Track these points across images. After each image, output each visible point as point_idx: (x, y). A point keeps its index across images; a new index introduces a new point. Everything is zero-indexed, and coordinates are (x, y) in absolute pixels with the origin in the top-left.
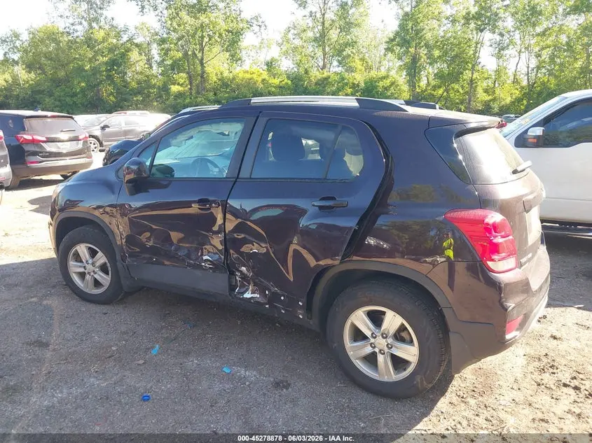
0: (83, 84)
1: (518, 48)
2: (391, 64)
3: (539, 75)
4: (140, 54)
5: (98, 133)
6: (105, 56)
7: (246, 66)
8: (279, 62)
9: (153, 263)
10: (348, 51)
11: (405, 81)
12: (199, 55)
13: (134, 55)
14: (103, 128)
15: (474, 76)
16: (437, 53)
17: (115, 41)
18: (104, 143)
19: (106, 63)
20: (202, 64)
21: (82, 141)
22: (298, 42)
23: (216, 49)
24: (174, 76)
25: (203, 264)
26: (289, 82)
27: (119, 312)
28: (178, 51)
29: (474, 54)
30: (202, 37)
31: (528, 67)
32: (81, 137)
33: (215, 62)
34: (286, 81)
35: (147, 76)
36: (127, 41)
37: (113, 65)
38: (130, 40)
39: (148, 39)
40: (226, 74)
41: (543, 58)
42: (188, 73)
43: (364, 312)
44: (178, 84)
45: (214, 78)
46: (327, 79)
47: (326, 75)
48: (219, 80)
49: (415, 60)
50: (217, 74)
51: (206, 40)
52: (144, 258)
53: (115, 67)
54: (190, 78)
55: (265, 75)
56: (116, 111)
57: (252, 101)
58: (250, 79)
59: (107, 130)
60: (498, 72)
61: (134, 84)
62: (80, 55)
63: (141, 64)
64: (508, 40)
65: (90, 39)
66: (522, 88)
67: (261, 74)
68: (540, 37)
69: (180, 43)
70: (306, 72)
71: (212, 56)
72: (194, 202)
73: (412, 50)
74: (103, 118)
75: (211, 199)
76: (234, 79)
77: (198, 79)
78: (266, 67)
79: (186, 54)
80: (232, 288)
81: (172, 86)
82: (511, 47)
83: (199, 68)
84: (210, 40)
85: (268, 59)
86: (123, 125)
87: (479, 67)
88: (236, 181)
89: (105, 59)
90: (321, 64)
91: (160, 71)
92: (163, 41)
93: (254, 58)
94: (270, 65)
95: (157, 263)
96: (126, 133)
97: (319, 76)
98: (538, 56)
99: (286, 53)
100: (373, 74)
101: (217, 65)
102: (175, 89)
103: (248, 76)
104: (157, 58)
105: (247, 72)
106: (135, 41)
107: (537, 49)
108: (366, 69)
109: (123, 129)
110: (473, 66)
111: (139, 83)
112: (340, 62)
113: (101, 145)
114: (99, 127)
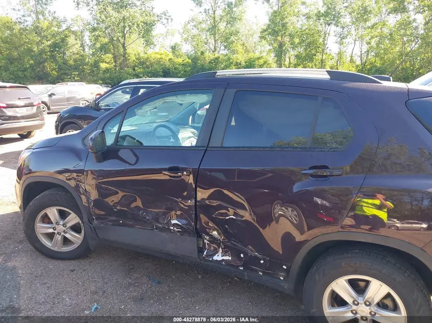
0: (32, 62)
1: (354, 37)
2: (263, 48)
3: (370, 57)
4: (76, 39)
5: (46, 99)
6: (49, 40)
7: (157, 49)
8: (181, 46)
9: (120, 225)
10: (233, 38)
11: (275, 60)
12: (122, 41)
13: (71, 40)
14: (50, 96)
15: (324, 58)
16: (297, 41)
17: (56, 29)
18: (51, 108)
19: (49, 46)
20: (124, 47)
21: (36, 107)
22: (195, 32)
23: (134, 36)
24: (102, 56)
25: (172, 228)
26: (190, 61)
27: (85, 268)
28: (104, 37)
29: (324, 41)
30: (124, 27)
31: (361, 52)
32: (35, 104)
33: (133, 46)
34: (187, 60)
35: (82, 56)
36: (66, 29)
37: (55, 47)
38: (68, 28)
39: (81, 28)
40: (142, 55)
41: (372, 45)
42: (113, 54)
43: (345, 280)
44: (106, 62)
45: (133, 58)
46: (217, 58)
47: (217, 55)
48: (137, 59)
49: (281, 45)
50: (135, 55)
51: (127, 29)
52: (110, 221)
53: (57, 49)
54: (115, 57)
55: (171, 56)
56: (58, 82)
57: (217, 74)
58: (160, 59)
59: (53, 97)
60: (340, 54)
61: (71, 62)
62: (29, 39)
63: (77, 46)
64: (347, 32)
65: (37, 27)
66: (357, 66)
67: (168, 54)
68: (370, 30)
69: (107, 31)
70: (202, 53)
71: (131, 41)
72: (165, 170)
73: (279, 38)
74: (49, 88)
75: (181, 166)
76: (147, 58)
77: (121, 58)
78: (171, 50)
79: (112, 40)
80: (201, 251)
81: (101, 64)
82: (349, 37)
83: (122, 50)
84: (130, 29)
85: (173, 44)
86: (66, 93)
87: (327, 51)
88: (206, 150)
89: (49, 43)
90: (213, 48)
91: (91, 52)
92: (94, 30)
93: (162, 43)
94: (174, 48)
95: (124, 225)
96: (68, 99)
97: (212, 57)
98: (369, 43)
99: (186, 40)
100: (251, 55)
101: (135, 48)
102: (103, 66)
103: (159, 56)
104: (88, 42)
105: (158, 53)
106: (72, 29)
107: (367, 38)
108: (245, 52)
109: (66, 96)
110: (323, 50)
111: (75, 61)
112: (225, 47)
113: (49, 109)
114: (47, 95)
